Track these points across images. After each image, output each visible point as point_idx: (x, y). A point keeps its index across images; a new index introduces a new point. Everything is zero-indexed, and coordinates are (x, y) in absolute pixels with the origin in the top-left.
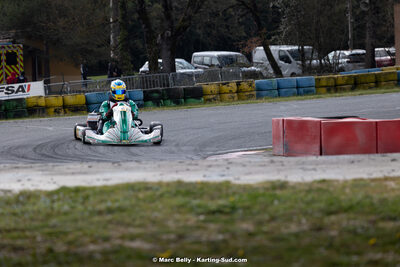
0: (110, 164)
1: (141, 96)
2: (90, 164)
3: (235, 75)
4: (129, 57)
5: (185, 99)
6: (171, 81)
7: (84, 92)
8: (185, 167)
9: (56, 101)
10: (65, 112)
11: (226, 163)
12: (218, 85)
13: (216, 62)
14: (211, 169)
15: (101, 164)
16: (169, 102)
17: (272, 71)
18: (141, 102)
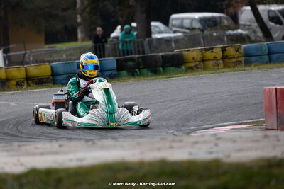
0: (83, 142)
1: (114, 65)
2: (61, 142)
3: (220, 40)
4: (99, 21)
5: (164, 67)
6: (146, 48)
7: (49, 62)
8: (167, 144)
9: (18, 72)
10: (28, 85)
11: (214, 138)
12: (201, 50)
13: (197, 25)
14: (198, 146)
15: (73, 143)
16: (145, 71)
17: (260, 34)
18: (114, 72)
